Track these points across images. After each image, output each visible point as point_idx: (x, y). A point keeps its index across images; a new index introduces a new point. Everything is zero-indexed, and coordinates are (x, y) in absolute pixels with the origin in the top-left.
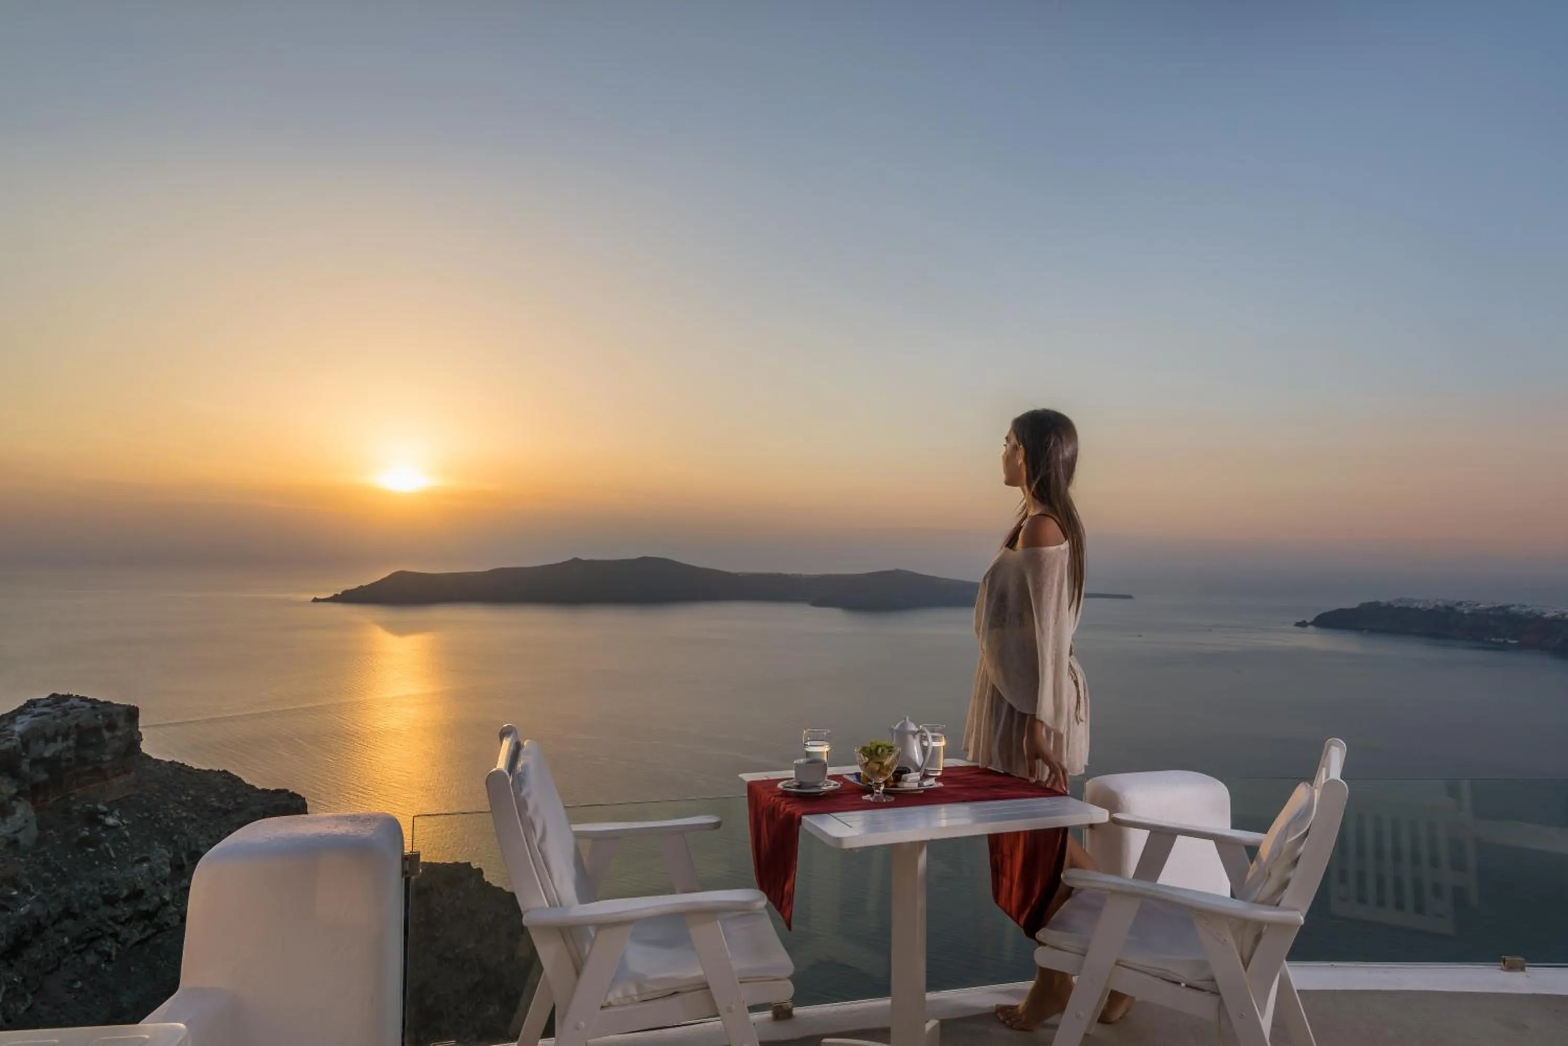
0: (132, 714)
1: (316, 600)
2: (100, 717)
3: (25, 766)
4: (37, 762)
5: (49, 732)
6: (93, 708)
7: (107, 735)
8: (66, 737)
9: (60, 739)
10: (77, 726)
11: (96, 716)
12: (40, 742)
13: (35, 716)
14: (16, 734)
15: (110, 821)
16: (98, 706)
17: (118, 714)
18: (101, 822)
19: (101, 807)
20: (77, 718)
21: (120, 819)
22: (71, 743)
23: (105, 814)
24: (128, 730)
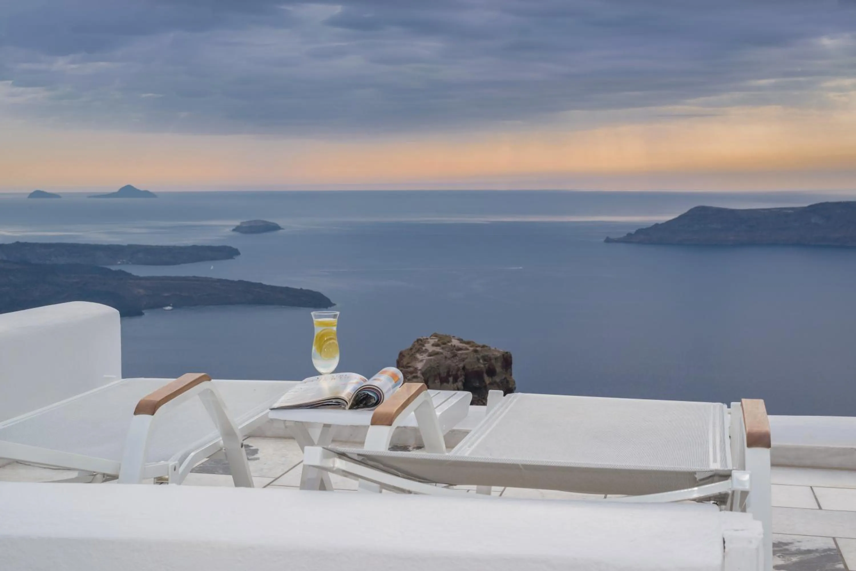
0: (507, 360)
2: (481, 361)
5: (443, 372)
6: (476, 351)
10: (464, 368)
11: (478, 360)
12: (436, 381)
13: (430, 355)
14: (419, 372)
16: (478, 349)
17: (496, 359)
20: (463, 360)
24: (504, 376)
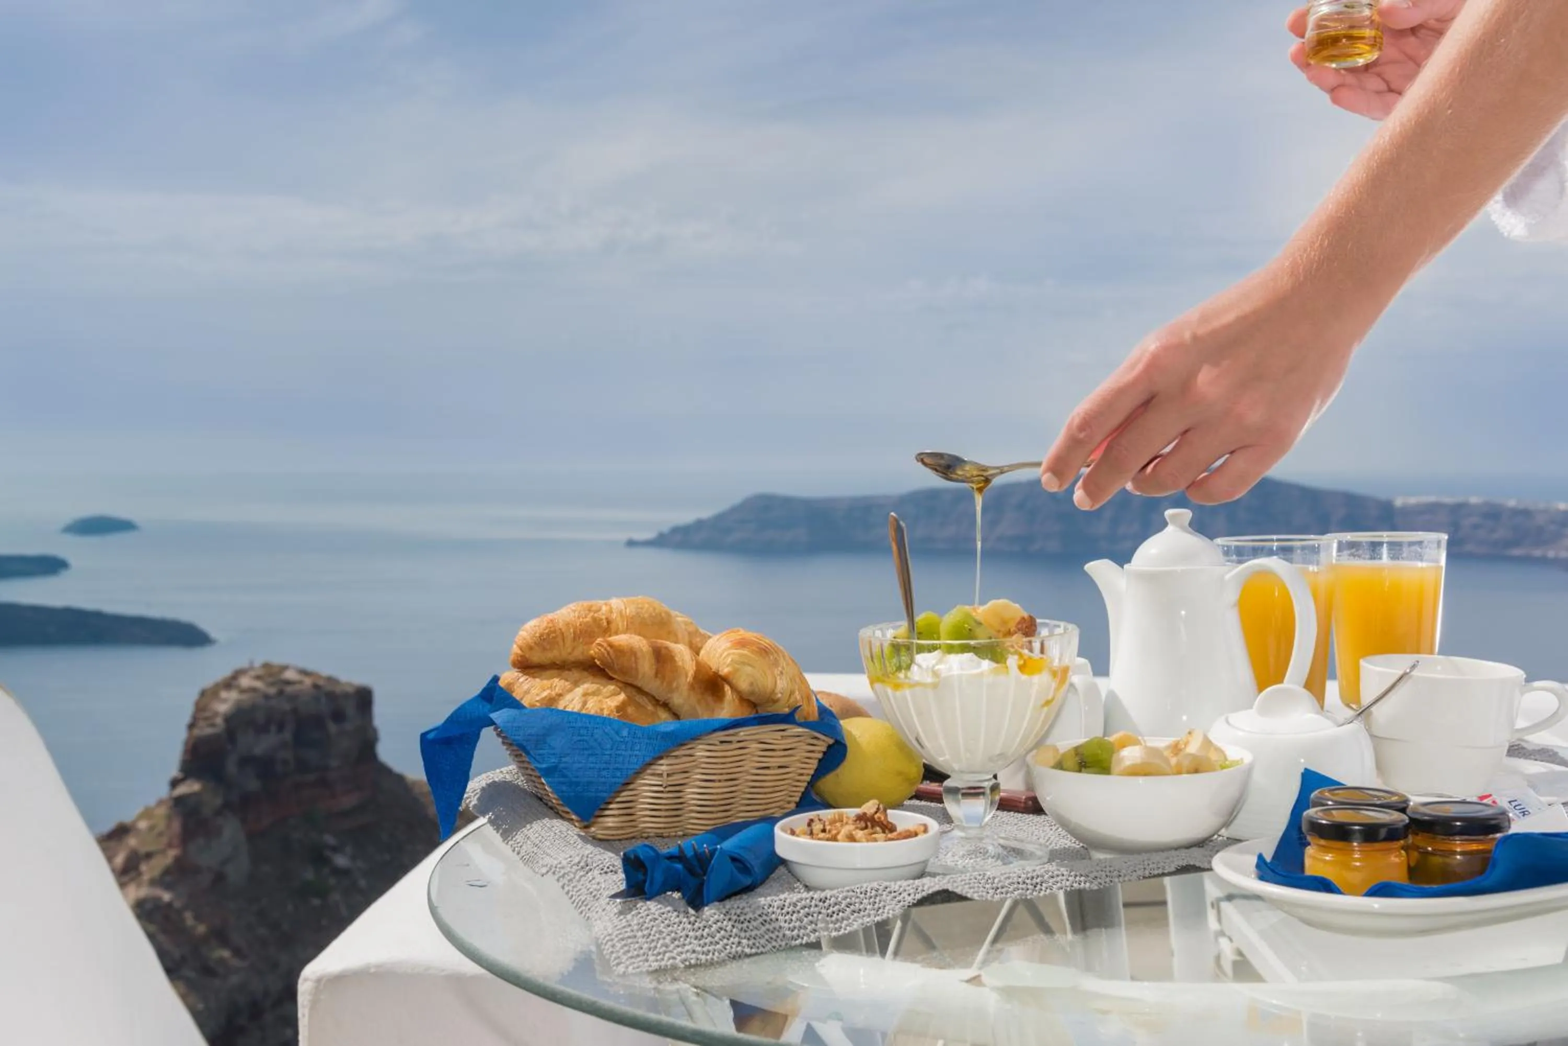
0: (364, 698)
1: (631, 543)
2: (323, 700)
3: (231, 767)
4: (246, 761)
5: (261, 718)
7: (332, 728)
8: (281, 727)
9: (273, 728)
10: (295, 711)
12: (250, 732)
13: (242, 692)
15: (341, 861)
16: (322, 684)
17: (346, 698)
18: (326, 861)
19: (330, 839)
20: (295, 699)
21: (353, 858)
22: (287, 735)
23: (335, 849)
24: (360, 723)
